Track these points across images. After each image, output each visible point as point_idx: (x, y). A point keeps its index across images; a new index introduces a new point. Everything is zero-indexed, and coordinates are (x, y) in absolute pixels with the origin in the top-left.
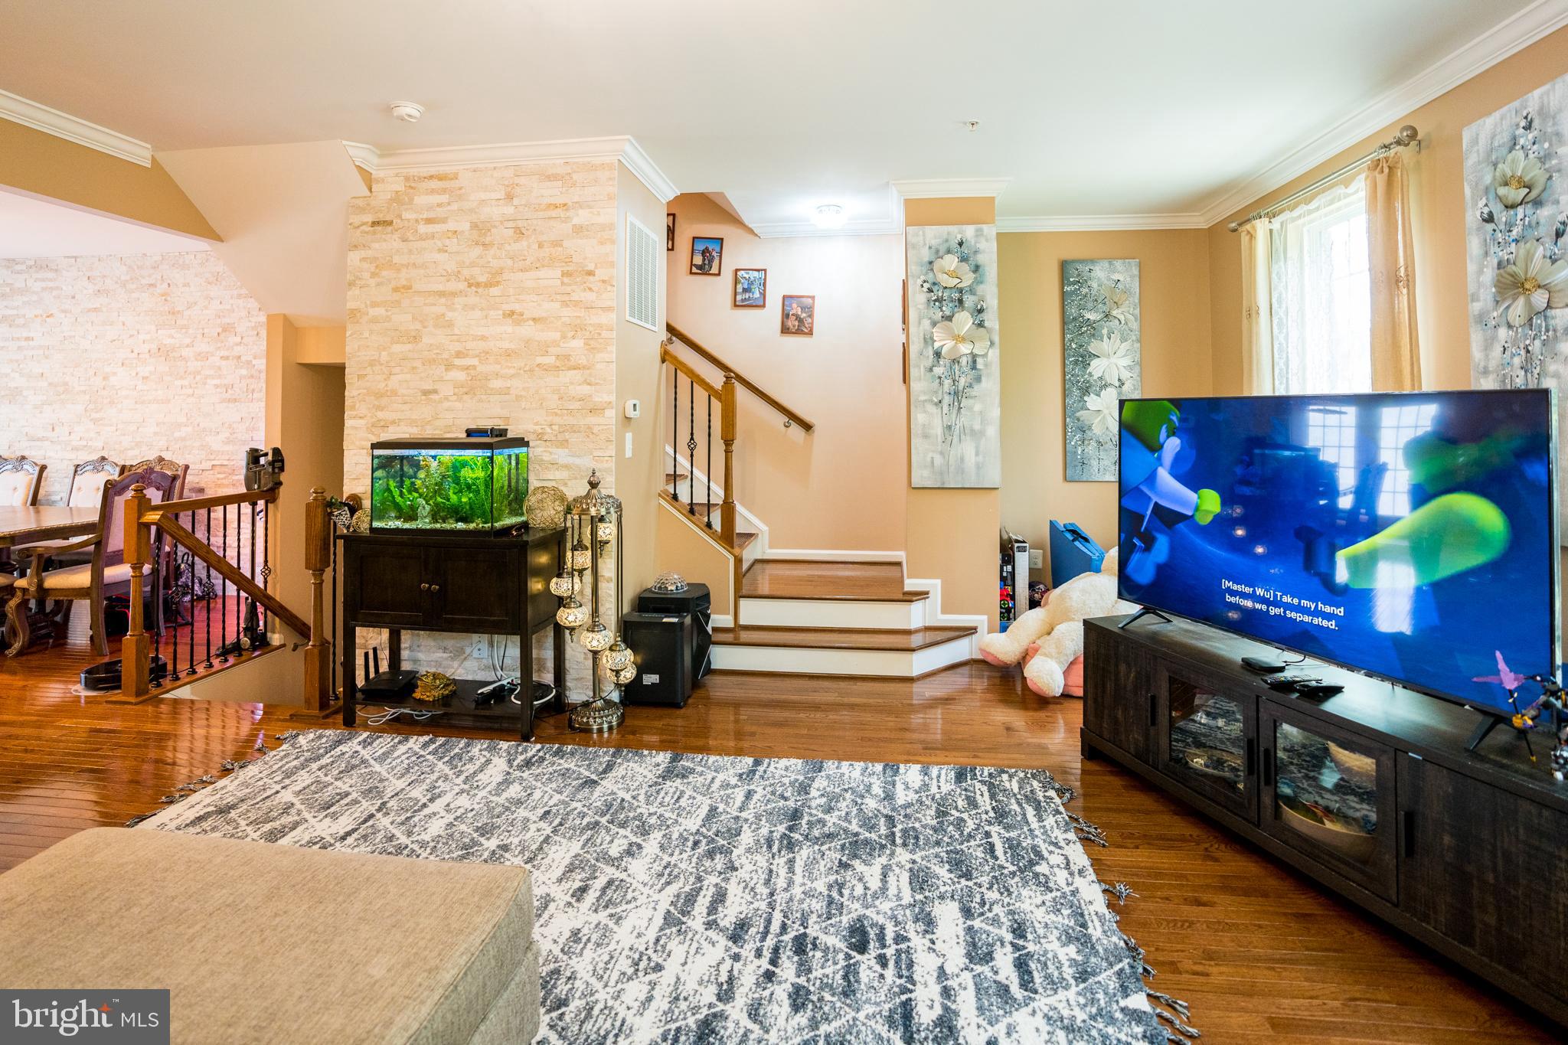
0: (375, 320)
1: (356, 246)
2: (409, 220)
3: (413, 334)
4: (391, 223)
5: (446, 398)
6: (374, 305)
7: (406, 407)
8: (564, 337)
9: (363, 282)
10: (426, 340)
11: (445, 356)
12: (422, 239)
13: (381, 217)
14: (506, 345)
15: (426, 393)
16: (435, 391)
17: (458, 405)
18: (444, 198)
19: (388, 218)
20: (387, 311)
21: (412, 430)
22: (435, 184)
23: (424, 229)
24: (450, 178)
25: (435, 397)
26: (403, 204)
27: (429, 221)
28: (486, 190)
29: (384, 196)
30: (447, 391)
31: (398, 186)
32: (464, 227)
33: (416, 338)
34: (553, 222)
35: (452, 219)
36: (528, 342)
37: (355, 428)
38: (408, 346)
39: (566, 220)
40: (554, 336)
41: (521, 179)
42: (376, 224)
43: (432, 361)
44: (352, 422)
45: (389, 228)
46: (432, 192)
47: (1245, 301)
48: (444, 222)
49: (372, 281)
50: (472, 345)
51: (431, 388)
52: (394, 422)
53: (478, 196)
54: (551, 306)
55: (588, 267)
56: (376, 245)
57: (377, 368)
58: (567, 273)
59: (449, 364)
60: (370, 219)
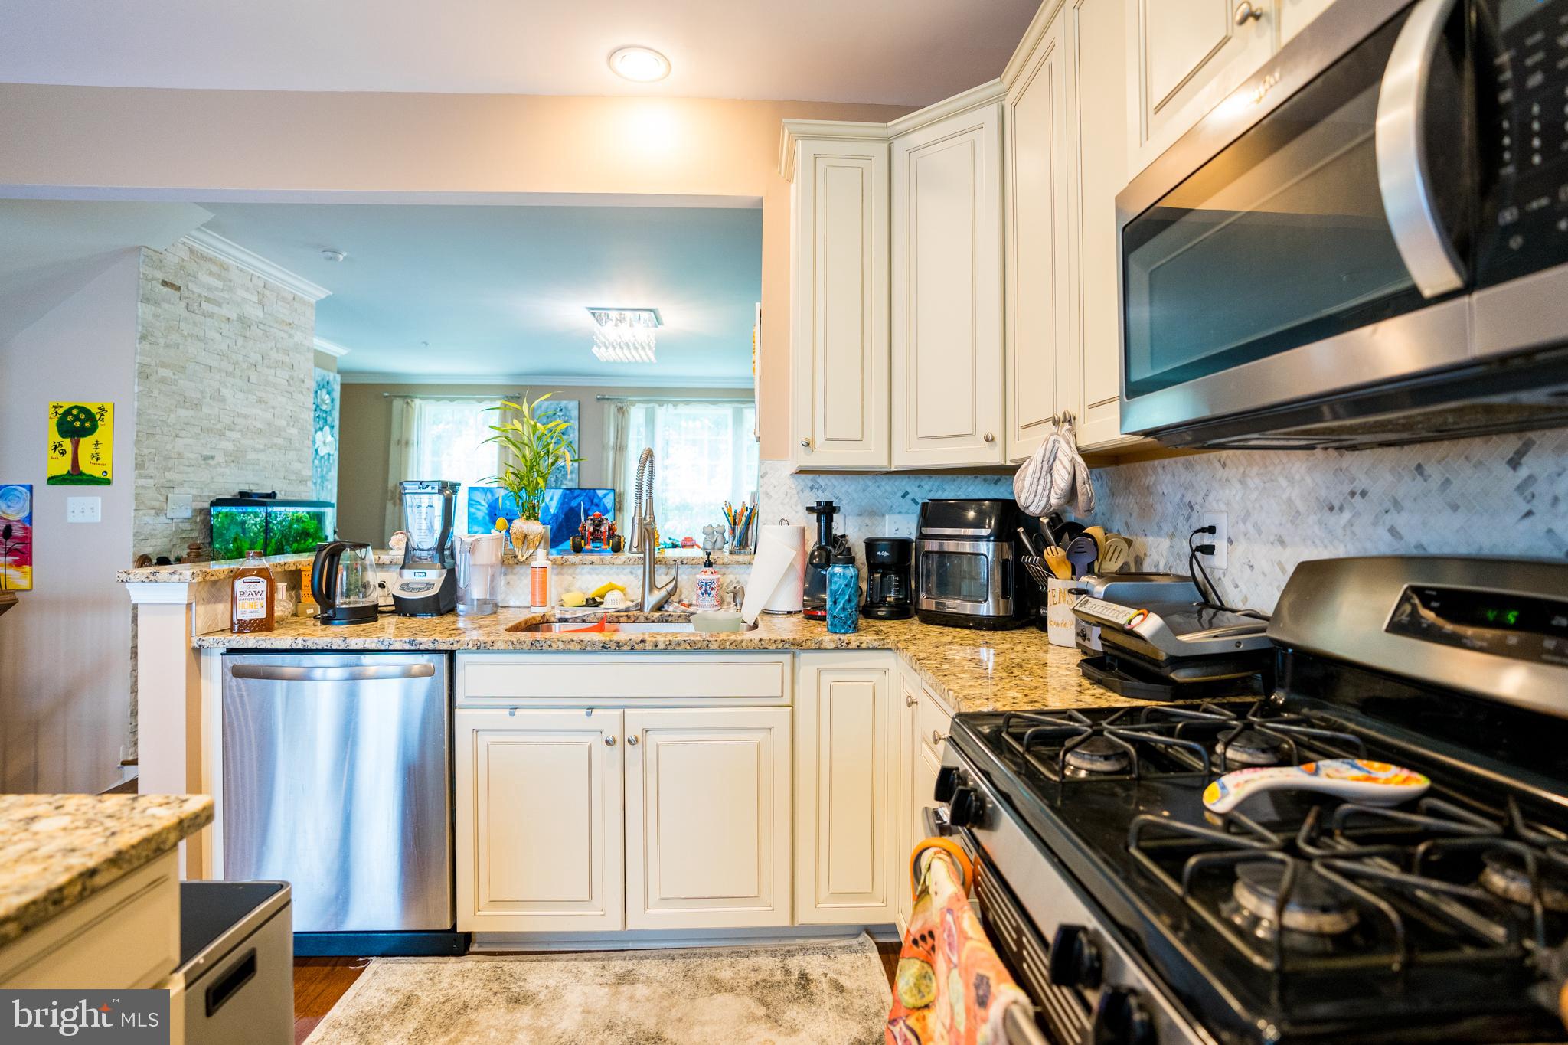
0: (163, 381)
1: (148, 300)
2: (193, 292)
3: (195, 402)
4: (178, 289)
5: (219, 464)
6: (163, 365)
7: (190, 470)
8: (288, 425)
9: (153, 339)
10: (205, 410)
11: (219, 427)
12: (204, 314)
13: (170, 279)
14: (259, 425)
15: (206, 458)
16: (213, 458)
17: (227, 470)
18: (220, 284)
19: (178, 283)
20: (174, 374)
21: (194, 492)
22: (215, 269)
23: (204, 305)
24: (224, 267)
25: (211, 462)
26: (189, 275)
27: (208, 300)
28: (247, 290)
29: (171, 259)
30: (220, 458)
31: (184, 254)
32: (234, 316)
33: (197, 406)
34: (285, 336)
35: (224, 305)
36: (269, 424)
37: (143, 487)
38: (190, 413)
39: (291, 336)
40: (283, 423)
41: (267, 292)
42: (165, 283)
43: (210, 430)
44: (141, 482)
45: (176, 293)
46: (211, 273)
47: (395, 437)
48: (220, 306)
49: (162, 341)
50: (237, 421)
51: (210, 454)
52: (181, 484)
53: (241, 293)
54: (284, 400)
55: (302, 376)
56: (166, 306)
57: (165, 429)
58: (292, 378)
59: (222, 434)
60: (160, 276)
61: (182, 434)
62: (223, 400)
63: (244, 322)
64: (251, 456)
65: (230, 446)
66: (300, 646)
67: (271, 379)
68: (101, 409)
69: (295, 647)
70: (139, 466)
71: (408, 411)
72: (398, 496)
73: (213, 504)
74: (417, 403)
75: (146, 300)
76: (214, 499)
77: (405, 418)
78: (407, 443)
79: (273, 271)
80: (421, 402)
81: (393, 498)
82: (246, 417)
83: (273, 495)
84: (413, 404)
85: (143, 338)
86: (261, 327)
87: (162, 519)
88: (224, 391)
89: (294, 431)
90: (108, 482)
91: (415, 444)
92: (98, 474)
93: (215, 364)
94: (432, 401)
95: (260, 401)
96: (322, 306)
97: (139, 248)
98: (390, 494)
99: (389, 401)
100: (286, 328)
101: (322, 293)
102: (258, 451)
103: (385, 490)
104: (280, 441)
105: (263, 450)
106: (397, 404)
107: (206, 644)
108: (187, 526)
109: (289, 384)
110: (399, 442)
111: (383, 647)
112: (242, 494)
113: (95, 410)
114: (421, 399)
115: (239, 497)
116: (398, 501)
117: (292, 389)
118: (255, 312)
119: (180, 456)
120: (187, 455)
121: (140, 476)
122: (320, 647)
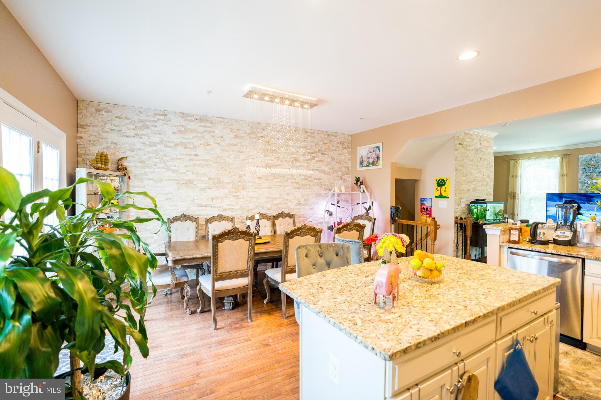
0: (460, 170)
2: (465, 145)
5: (471, 192)
6: (460, 166)
7: (465, 194)
10: (468, 177)
11: (471, 181)
12: (467, 150)
14: (480, 179)
17: (473, 193)
18: (471, 140)
19: (462, 143)
20: (462, 168)
21: (466, 199)
22: (469, 136)
23: (468, 147)
24: (471, 135)
25: (469, 191)
26: (464, 140)
27: (468, 146)
28: (477, 140)
29: (461, 137)
30: (471, 190)
31: (463, 135)
32: (474, 148)
33: (466, 176)
34: (486, 150)
35: (472, 146)
36: (482, 178)
37: (456, 199)
38: (465, 178)
39: (487, 150)
40: (486, 177)
41: (481, 139)
42: (460, 144)
43: (469, 182)
44: (456, 198)
45: (462, 146)
46: (469, 138)
47: (511, 174)
48: (471, 147)
49: (459, 160)
50: (475, 178)
51: (469, 189)
52: (463, 198)
53: (475, 141)
54: (485, 170)
55: (490, 162)
56: (460, 150)
57: (460, 183)
58: (488, 163)
59: (472, 183)
60: (459, 142)
61: (463, 184)
62: (472, 173)
63: (476, 149)
64: (478, 188)
65: (473, 186)
66: (530, 249)
67: (483, 165)
68: (446, 179)
69: (529, 249)
70: (455, 194)
71: (516, 164)
72: (512, 195)
73: (471, 203)
74: (520, 161)
75: (456, 150)
76: (471, 201)
77: (515, 167)
78: (516, 176)
79: (482, 132)
80: (522, 161)
81: (510, 196)
82: (477, 177)
83: (484, 200)
84: (518, 162)
85: (456, 160)
86: (480, 149)
87: (459, 207)
88: (472, 171)
89: (488, 179)
90: (448, 198)
91: (520, 177)
92: (446, 196)
93: (470, 163)
94: (527, 160)
95: (480, 172)
96: (496, 138)
97: (455, 136)
98: (509, 195)
99: (509, 162)
100: (486, 148)
101: (496, 134)
102: (479, 186)
103: (507, 193)
104: (485, 183)
105: (481, 186)
106: (512, 162)
107: (504, 245)
108: (464, 209)
109: (487, 165)
110: (513, 176)
111: (558, 254)
112: (476, 200)
113: (445, 180)
114: (522, 159)
115: (475, 201)
116: (512, 197)
117: (488, 167)
118: (478, 146)
119: (463, 190)
120: (465, 189)
121: (456, 196)
122: (537, 251)
